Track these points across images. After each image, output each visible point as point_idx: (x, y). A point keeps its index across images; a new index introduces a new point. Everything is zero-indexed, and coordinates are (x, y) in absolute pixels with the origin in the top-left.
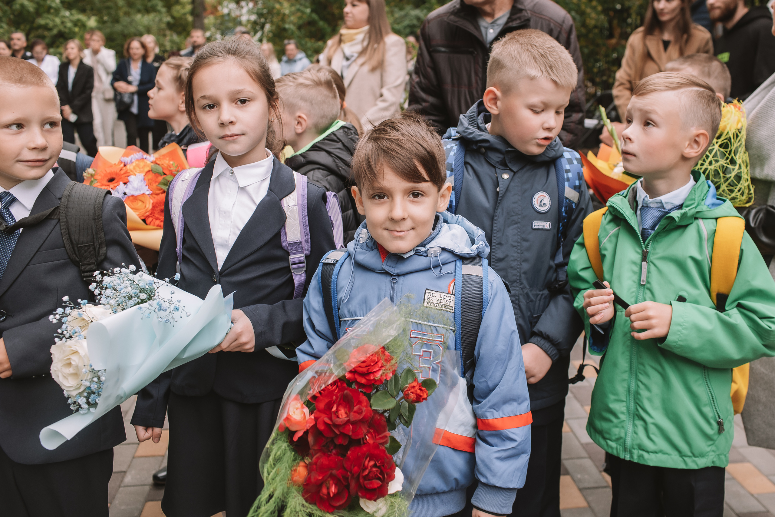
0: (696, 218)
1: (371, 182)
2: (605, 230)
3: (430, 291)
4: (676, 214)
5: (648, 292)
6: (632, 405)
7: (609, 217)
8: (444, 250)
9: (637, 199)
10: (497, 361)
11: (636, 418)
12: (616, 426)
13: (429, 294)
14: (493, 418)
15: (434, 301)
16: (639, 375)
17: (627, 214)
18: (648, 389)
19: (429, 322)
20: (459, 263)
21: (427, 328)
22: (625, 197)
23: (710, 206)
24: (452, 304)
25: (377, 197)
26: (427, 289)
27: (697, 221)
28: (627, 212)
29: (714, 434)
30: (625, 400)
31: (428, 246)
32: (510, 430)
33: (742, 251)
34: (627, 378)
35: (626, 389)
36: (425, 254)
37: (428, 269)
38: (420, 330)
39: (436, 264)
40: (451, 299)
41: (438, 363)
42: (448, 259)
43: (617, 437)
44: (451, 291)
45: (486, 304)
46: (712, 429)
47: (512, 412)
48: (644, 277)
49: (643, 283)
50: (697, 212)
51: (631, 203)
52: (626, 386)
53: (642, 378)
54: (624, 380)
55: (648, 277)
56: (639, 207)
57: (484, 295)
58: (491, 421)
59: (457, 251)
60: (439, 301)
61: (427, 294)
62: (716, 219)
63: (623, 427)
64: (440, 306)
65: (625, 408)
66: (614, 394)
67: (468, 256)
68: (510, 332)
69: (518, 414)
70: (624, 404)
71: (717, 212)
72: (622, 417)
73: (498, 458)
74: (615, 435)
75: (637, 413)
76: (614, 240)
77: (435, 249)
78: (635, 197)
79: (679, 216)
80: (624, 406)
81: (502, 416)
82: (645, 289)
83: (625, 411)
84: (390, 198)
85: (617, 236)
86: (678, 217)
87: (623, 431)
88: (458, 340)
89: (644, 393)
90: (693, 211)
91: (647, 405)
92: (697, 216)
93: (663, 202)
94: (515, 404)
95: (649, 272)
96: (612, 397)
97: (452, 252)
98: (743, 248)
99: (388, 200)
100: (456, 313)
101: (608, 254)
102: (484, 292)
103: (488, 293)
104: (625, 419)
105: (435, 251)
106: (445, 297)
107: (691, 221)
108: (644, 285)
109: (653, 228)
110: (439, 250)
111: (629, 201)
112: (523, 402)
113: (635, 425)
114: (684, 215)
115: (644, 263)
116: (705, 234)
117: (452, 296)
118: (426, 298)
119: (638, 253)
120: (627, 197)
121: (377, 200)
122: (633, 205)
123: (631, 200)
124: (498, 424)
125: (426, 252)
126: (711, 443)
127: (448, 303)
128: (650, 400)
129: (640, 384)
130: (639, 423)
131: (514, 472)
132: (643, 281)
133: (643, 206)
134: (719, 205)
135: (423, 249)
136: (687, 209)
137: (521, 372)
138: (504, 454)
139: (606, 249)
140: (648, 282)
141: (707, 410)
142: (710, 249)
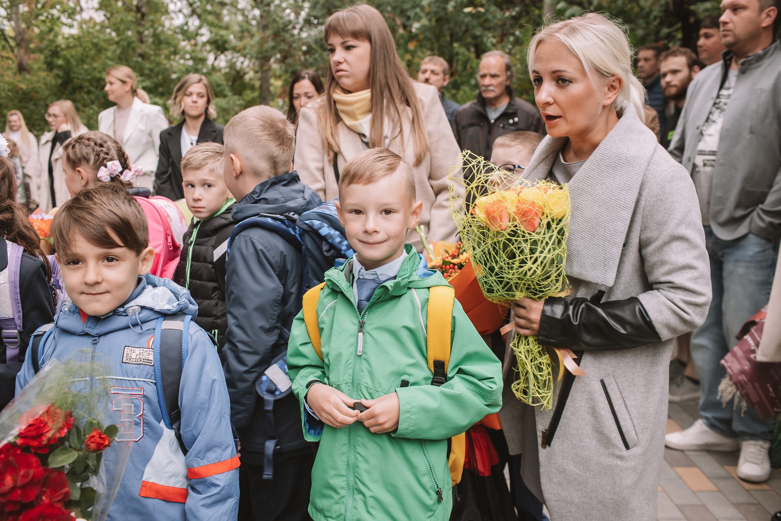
0: (409, 288)
1: (64, 249)
2: (322, 304)
3: (129, 348)
4: (389, 284)
5: (364, 362)
6: (352, 478)
7: (327, 291)
8: (143, 308)
9: (354, 272)
10: (199, 410)
11: (356, 492)
12: (337, 503)
13: (129, 351)
14: (198, 466)
15: (134, 356)
16: (358, 447)
17: (343, 286)
18: (366, 461)
19: (129, 377)
20: (161, 319)
21: (128, 383)
22: (342, 271)
23: (422, 277)
24: (151, 357)
25: (72, 263)
26: (126, 346)
27: (409, 292)
28: (343, 284)
29: (434, 504)
30: (345, 474)
31: (126, 306)
32: (214, 476)
33: (454, 318)
34: (346, 452)
35: (345, 463)
36: (125, 314)
37: (127, 327)
38: (120, 386)
39: (135, 322)
40: (150, 353)
41: (140, 416)
42: (148, 317)
43: (338, 514)
44: (150, 345)
45: (186, 355)
46: (431, 499)
47: (216, 458)
48: (360, 348)
49: (360, 354)
50: (409, 282)
51: (347, 276)
52: (345, 459)
53: (360, 449)
54: (343, 454)
55: (364, 347)
56: (355, 280)
57: (183, 348)
58: (196, 470)
59: (157, 308)
60: (139, 356)
61: (126, 350)
62: (429, 288)
63: (343, 503)
64: (139, 360)
65: (345, 483)
66: (334, 469)
67: (169, 312)
68: (211, 382)
69: (222, 460)
70: (344, 478)
71: (429, 281)
72: (343, 492)
73: (203, 506)
74: (336, 512)
75: (356, 487)
76: (331, 313)
77: (134, 308)
78: (351, 271)
79: (392, 285)
80: (344, 481)
81: (206, 463)
82: (362, 360)
83: (345, 486)
84: (85, 264)
85: (334, 309)
86: (392, 287)
87: (343, 507)
88: (160, 392)
89: (363, 466)
90: (406, 281)
91: (365, 478)
92: (410, 286)
93: (378, 273)
94: (219, 451)
95: (365, 342)
96: (332, 472)
97: (151, 309)
98: (454, 315)
99: (82, 265)
100: (155, 366)
101: (326, 327)
102: (183, 345)
103: (187, 344)
104: (345, 495)
105: (134, 310)
106: (144, 352)
107: (404, 292)
108: (360, 356)
109: (368, 299)
110: (138, 309)
111: (345, 275)
112: (227, 448)
113: (354, 500)
114: (397, 285)
115: (361, 334)
116: (419, 303)
117: (151, 350)
118: (125, 355)
119: (354, 324)
120: (344, 271)
121: (72, 266)
122: (349, 278)
123: (347, 273)
124: (203, 471)
125: (125, 312)
126: (430, 514)
127: (147, 357)
128: (368, 472)
129: (358, 456)
130: (359, 497)
131: (221, 517)
132: (360, 352)
133: (359, 278)
134: (431, 275)
135: (122, 309)
136: (400, 279)
137: (223, 419)
138: (209, 501)
139: (323, 323)
140: (365, 353)
141: (426, 480)
142: (425, 318)
